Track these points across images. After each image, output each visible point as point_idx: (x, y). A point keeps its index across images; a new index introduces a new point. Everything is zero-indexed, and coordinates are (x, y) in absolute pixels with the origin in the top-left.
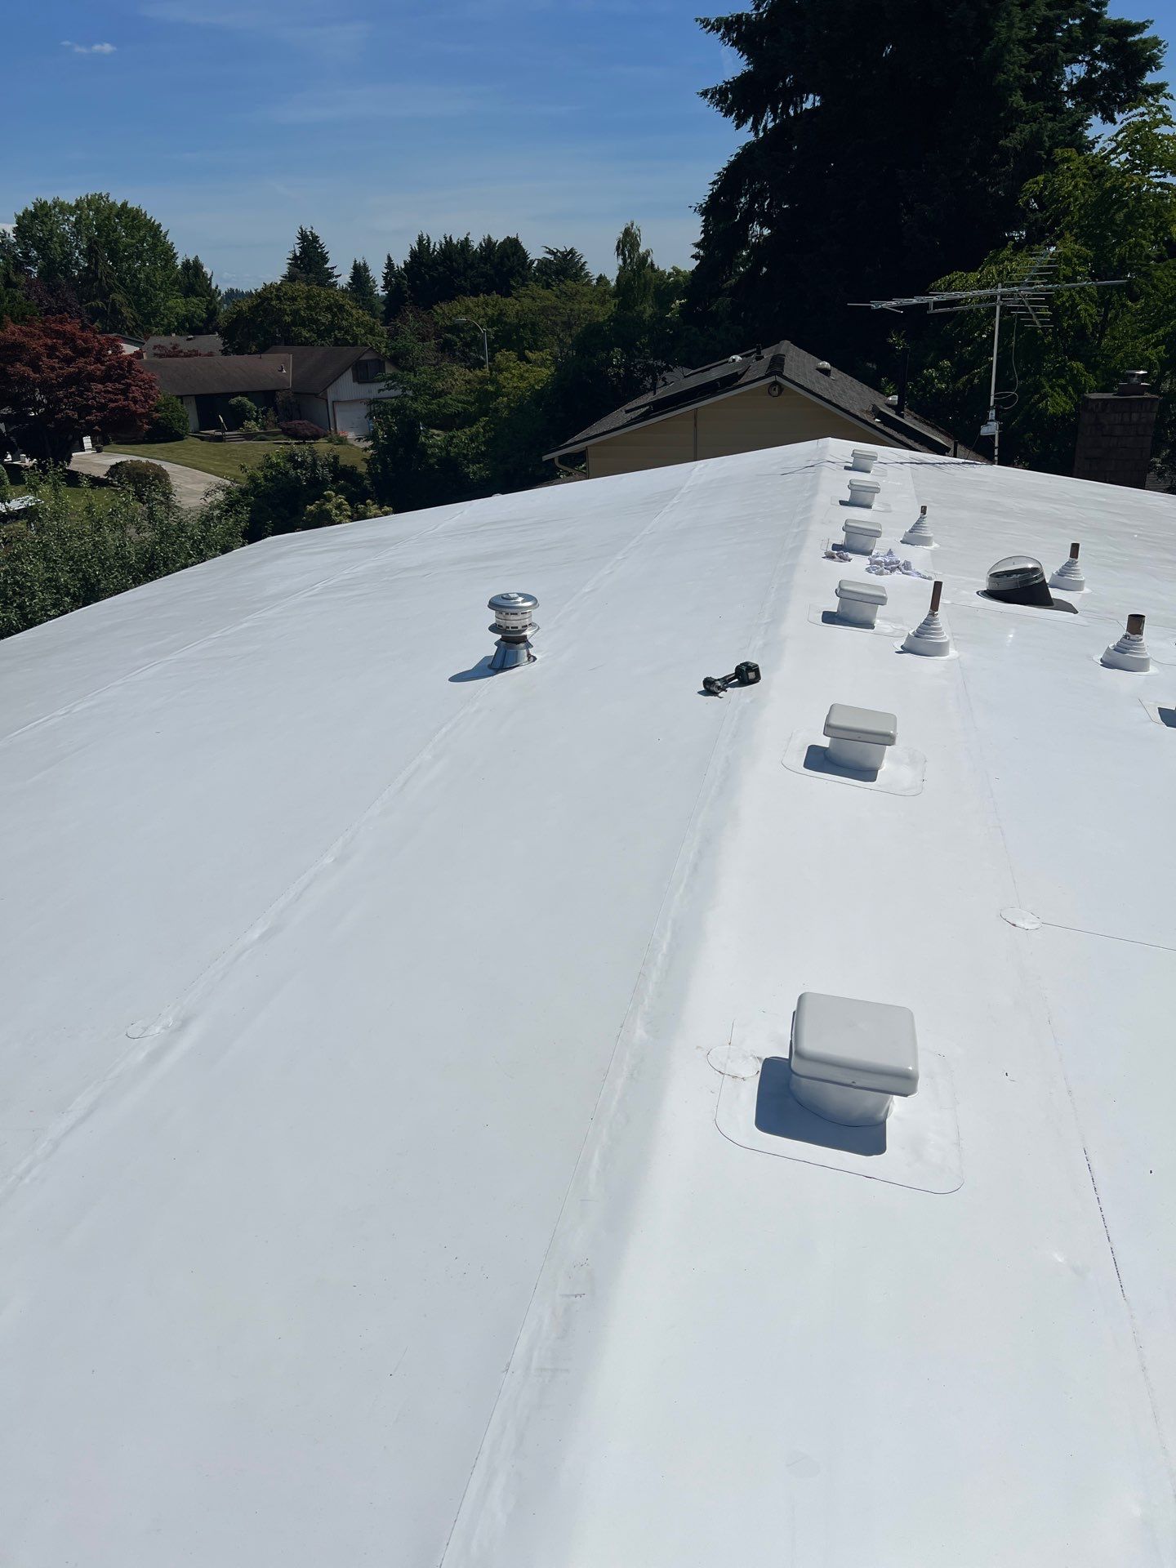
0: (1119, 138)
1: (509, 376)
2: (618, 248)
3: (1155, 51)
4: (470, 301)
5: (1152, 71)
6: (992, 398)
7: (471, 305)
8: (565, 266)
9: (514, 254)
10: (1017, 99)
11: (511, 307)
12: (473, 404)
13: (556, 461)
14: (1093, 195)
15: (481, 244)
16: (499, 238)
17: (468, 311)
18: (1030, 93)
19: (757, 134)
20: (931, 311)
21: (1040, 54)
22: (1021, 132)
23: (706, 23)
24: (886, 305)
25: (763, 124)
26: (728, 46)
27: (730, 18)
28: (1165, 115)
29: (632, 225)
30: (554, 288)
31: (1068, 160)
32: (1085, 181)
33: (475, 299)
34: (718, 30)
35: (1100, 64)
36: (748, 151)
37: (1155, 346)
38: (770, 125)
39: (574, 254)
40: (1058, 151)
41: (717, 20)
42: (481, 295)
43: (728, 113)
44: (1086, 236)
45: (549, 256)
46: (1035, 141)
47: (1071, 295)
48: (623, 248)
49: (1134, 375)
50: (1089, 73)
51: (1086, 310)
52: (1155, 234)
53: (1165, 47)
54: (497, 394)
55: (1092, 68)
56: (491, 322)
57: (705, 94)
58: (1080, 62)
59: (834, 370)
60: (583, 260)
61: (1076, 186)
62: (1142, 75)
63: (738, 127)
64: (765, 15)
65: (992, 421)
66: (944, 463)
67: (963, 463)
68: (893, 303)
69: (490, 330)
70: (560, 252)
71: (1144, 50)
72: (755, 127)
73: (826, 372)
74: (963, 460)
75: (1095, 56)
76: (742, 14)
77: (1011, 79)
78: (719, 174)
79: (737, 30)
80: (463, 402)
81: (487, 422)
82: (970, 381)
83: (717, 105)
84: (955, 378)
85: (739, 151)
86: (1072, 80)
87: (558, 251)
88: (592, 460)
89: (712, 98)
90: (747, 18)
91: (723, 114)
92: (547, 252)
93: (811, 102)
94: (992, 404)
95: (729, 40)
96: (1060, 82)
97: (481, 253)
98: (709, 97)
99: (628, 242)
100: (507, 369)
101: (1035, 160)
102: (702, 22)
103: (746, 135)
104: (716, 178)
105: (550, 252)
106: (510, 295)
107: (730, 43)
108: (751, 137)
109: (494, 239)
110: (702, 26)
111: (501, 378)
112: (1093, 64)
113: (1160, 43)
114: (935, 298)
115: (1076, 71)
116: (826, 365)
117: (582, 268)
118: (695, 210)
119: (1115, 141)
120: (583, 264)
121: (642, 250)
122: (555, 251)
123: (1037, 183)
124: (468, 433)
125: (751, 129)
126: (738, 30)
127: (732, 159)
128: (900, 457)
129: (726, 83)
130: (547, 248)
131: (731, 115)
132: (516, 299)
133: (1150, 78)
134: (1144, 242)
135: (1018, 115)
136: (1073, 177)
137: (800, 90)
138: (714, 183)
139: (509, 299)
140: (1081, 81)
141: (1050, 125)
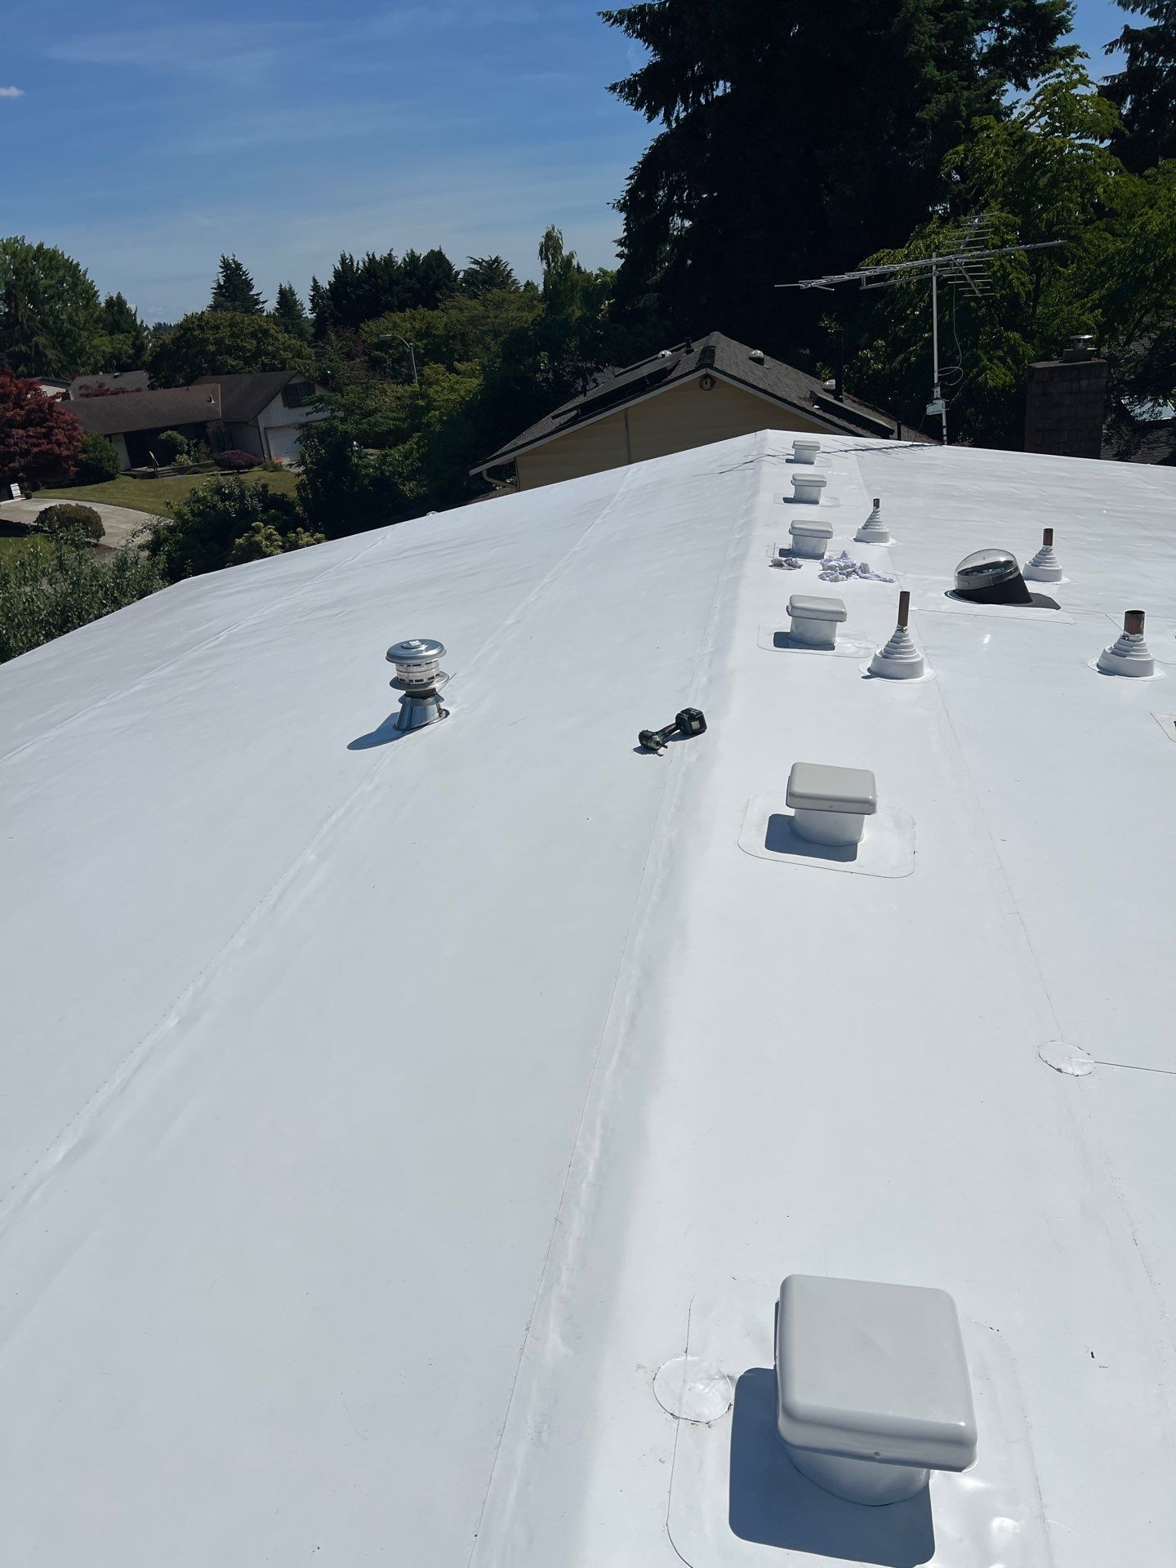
0: (1037, 102)
1: (439, 389)
2: (541, 254)
3: (1064, 13)
4: (396, 317)
5: (1062, 34)
6: (936, 375)
7: (398, 320)
8: (491, 275)
9: (439, 266)
10: (930, 70)
11: (440, 319)
12: (404, 420)
13: (485, 474)
14: (1014, 162)
15: (404, 259)
16: (422, 252)
17: (395, 326)
18: (942, 63)
19: (669, 125)
20: (865, 287)
21: (949, 23)
22: (937, 103)
23: (608, 16)
24: (815, 283)
25: (675, 115)
26: (633, 38)
27: (633, 10)
28: (1081, 75)
29: (553, 228)
30: (481, 298)
31: (987, 128)
32: (1006, 148)
33: (402, 314)
34: (622, 23)
35: (1009, 30)
36: (662, 143)
37: (1092, 310)
38: (682, 115)
39: (499, 263)
40: (976, 120)
41: (619, 13)
42: (407, 310)
43: (638, 106)
44: (1011, 203)
45: (474, 266)
46: (953, 110)
47: (1002, 265)
48: (546, 253)
49: (1079, 340)
50: (1001, 38)
51: (1018, 279)
52: (1082, 197)
53: (1073, 8)
54: (429, 407)
55: (1003, 35)
56: (420, 335)
57: (613, 88)
58: (990, 29)
59: (767, 358)
60: (509, 268)
61: (997, 154)
62: (1052, 39)
63: (650, 119)
64: (667, 4)
65: (937, 399)
66: (891, 448)
67: (911, 446)
68: (823, 281)
69: (419, 344)
70: (486, 262)
71: (1054, 13)
72: (667, 119)
73: (759, 361)
74: (911, 443)
75: (1004, 22)
76: (645, 5)
77: (923, 50)
78: (635, 168)
79: (639, 22)
80: (394, 419)
81: (420, 438)
82: (907, 359)
83: (627, 99)
84: (890, 358)
85: (653, 143)
86: (982, 48)
87: (483, 260)
88: (522, 472)
89: (621, 91)
90: (650, 9)
91: (634, 107)
92: (472, 263)
93: (721, 89)
94: (936, 381)
95: (634, 32)
96: (971, 51)
97: (406, 267)
98: (618, 90)
99: (550, 246)
100: (437, 382)
101: (953, 129)
102: (605, 15)
103: (659, 127)
104: (632, 172)
105: (476, 262)
106: (435, 308)
107: (635, 35)
108: (664, 129)
109: (417, 253)
110: (604, 20)
111: (431, 391)
112: (1003, 30)
113: (1068, 5)
114: (867, 273)
115: (986, 39)
116: (759, 353)
117: (509, 275)
118: (613, 207)
119: (1033, 104)
120: (510, 272)
121: (565, 252)
122: (480, 261)
123: (957, 153)
124: (402, 450)
125: (664, 120)
126: (642, 21)
127: (647, 151)
128: (844, 444)
129: (635, 76)
130: (472, 258)
131: (642, 107)
132: (443, 311)
133: (1062, 42)
134: (1071, 205)
135: (933, 86)
136: (994, 144)
137: (709, 79)
138: (631, 178)
139: (436, 312)
140: (992, 49)
141: (966, 94)
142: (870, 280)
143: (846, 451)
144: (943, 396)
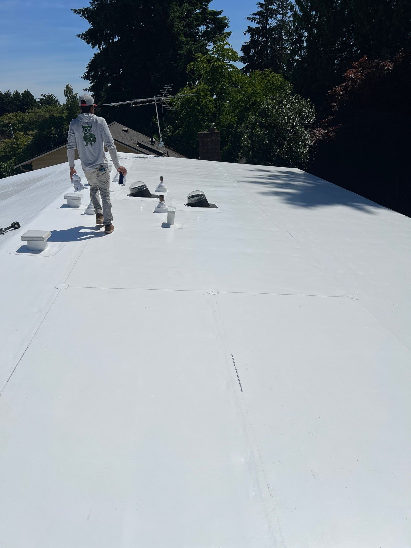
0: (214, 50)
1: (22, 141)
2: (65, 93)
3: (226, 21)
4: (10, 115)
5: (226, 28)
6: (160, 134)
7: (10, 116)
8: (50, 100)
9: (28, 97)
10: (182, 37)
11: (28, 116)
12: (9, 152)
13: (21, 167)
14: (208, 69)
15: (14, 94)
16: (21, 91)
17: (9, 118)
18: (186, 35)
19: (100, 50)
20: (132, 106)
21: (188, 22)
22: (185, 48)
23: (75, 11)
24: (114, 104)
25: (102, 47)
26: (84, 19)
27: (84, 9)
28: (226, 42)
29: (69, 84)
30: (43, 109)
31: (199, 57)
32: (206, 64)
33: (12, 114)
34: (80, 13)
35: (209, 26)
36: (97, 55)
38: (104, 47)
39: (53, 96)
40: (196, 54)
41: (79, 10)
42: (14, 112)
43: (88, 43)
44: (207, 81)
45: (43, 97)
46: (189, 52)
48: (67, 93)
49: (212, 125)
50: (206, 29)
52: (229, 81)
53: (229, 20)
54: (18, 148)
55: (207, 27)
56: (20, 122)
57: (79, 36)
58: (203, 25)
60: (56, 98)
61: (203, 66)
62: (223, 29)
63: (93, 48)
64: (96, 8)
65: (161, 142)
66: (148, 157)
67: (155, 157)
68: (118, 104)
69: (20, 125)
70: (47, 96)
71: (222, 21)
72: (99, 48)
73: (126, 131)
75: (208, 23)
76: (88, 8)
77: (178, 30)
78: (88, 64)
79: (85, 13)
80: (5, 152)
81: (15, 158)
83: (84, 40)
85: (94, 56)
86: (202, 31)
87: (46, 95)
88: (34, 166)
89: (81, 37)
90: (90, 9)
91: (87, 43)
92: (42, 96)
93: (116, 39)
94: (160, 136)
95: (84, 17)
96: (198, 32)
97: (14, 97)
98: (80, 37)
99: (68, 91)
100: (21, 139)
101: (190, 58)
102: (74, 10)
103: (96, 50)
104: (87, 66)
105: (43, 96)
106: (25, 112)
107: (85, 18)
108: (98, 51)
109: (19, 92)
110: (74, 12)
111: (18, 142)
112: (207, 25)
113: (227, 19)
114: (132, 101)
115: (202, 28)
116: (126, 129)
117: (57, 101)
118: (82, 77)
119: (213, 51)
121: (74, 93)
122: (45, 95)
123: (191, 65)
124: (8, 163)
125: (98, 48)
126: (87, 13)
127: (92, 59)
129: (86, 32)
130: (42, 94)
131: (90, 43)
132: (28, 113)
133: (226, 30)
134: (225, 84)
135: (183, 42)
136: (202, 63)
137: (112, 36)
138: (87, 68)
139: (25, 113)
140: (205, 32)
141: (193, 46)
142: (133, 104)
143: (132, 158)
144: (163, 141)
